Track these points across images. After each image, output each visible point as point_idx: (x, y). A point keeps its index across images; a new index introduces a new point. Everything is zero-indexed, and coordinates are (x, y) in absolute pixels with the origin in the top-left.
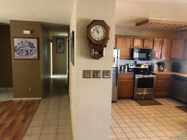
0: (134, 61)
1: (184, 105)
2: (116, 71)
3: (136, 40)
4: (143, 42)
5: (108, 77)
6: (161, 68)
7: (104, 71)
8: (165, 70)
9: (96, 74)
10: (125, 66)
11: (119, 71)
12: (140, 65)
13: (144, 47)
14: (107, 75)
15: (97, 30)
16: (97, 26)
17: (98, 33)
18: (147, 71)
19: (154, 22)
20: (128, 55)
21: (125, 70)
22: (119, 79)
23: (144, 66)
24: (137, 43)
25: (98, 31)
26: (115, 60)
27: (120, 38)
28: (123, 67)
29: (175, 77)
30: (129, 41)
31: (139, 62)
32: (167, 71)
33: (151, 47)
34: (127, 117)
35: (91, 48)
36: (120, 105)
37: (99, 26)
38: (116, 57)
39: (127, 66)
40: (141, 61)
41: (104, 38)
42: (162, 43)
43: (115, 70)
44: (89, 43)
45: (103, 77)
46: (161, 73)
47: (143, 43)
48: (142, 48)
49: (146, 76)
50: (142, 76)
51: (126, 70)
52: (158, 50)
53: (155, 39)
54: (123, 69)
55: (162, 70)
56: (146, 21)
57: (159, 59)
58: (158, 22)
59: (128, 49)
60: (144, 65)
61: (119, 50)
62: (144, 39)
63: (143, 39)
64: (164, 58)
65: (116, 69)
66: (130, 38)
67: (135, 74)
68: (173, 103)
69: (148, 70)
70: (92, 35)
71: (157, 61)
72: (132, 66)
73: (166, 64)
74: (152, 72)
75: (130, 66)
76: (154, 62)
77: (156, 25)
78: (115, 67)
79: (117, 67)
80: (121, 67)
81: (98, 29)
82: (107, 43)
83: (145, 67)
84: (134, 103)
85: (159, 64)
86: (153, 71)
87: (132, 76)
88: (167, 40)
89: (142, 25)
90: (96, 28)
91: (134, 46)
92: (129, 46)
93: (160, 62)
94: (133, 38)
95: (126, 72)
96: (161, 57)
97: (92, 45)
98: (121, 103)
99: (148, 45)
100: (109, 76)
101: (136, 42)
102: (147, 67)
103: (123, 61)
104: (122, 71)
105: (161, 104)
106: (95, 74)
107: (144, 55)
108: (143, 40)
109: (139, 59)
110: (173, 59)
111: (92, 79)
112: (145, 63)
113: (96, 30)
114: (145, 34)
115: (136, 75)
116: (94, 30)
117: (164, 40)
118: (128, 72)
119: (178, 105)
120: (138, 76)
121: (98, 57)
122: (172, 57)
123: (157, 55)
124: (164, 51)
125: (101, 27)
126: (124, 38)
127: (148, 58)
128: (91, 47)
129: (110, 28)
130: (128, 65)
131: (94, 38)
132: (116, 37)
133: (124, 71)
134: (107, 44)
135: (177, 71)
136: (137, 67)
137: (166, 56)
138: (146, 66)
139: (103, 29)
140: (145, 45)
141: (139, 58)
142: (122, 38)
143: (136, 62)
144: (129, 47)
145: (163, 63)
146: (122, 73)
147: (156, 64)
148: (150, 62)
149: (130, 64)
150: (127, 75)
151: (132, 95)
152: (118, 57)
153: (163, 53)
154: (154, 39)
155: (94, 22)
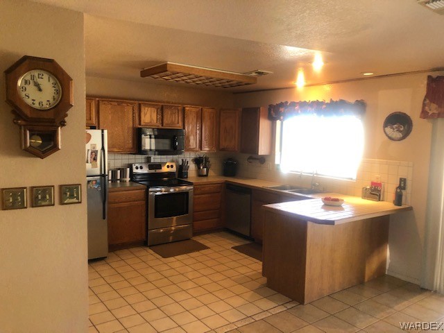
0: (144, 156)
1: (248, 242)
2: (100, 184)
3: (146, 108)
4: (162, 113)
5: (75, 200)
6: (202, 171)
7: (64, 188)
8: (211, 173)
9: (40, 196)
10: (123, 171)
11: (110, 182)
12: (159, 166)
13: (164, 124)
14: (72, 196)
15: (35, 82)
16: (36, 73)
17: (40, 90)
18: (175, 179)
19: (178, 70)
20: (129, 143)
21: (125, 179)
22: (109, 203)
23: (168, 167)
24: (148, 115)
25: (37, 85)
26: (96, 155)
27: (106, 103)
28: (119, 171)
29: (229, 187)
30: (129, 110)
31: (156, 159)
32: (214, 177)
33: (179, 126)
34: (132, 291)
35: (20, 128)
36: (114, 265)
37: (42, 72)
38: (99, 148)
39: (128, 169)
40: (160, 156)
41: (58, 104)
42: (200, 118)
43: (98, 181)
44: (13, 116)
45: (62, 203)
46: (204, 180)
47: (162, 116)
48: (161, 127)
49: (172, 190)
50: (163, 189)
51: (128, 179)
52: (195, 131)
53: (187, 108)
54: (119, 178)
55: (205, 173)
56: (162, 68)
57: (197, 151)
58: (187, 72)
59: (128, 128)
60: (167, 164)
61: (106, 132)
62: (162, 106)
63: (160, 107)
64: (207, 149)
65: (101, 179)
66: (131, 104)
67: (148, 188)
68: (228, 241)
69: (177, 176)
70: (23, 94)
71: (193, 155)
72: (141, 168)
73: (212, 161)
74: (185, 180)
75: (137, 168)
76: (189, 157)
77: (184, 78)
78: (98, 173)
79: (103, 173)
80: (114, 173)
81: (39, 81)
82: (66, 115)
83: (170, 170)
84: (148, 255)
85: (198, 161)
86: (187, 177)
87: (140, 193)
88: (210, 110)
89: (156, 76)
90: (32, 78)
91: (142, 123)
92: (131, 123)
93: (200, 157)
94: (139, 104)
95: (128, 184)
96: (201, 147)
97: (24, 120)
98: (119, 259)
99: (173, 120)
100: (78, 199)
101: (145, 115)
102: (174, 169)
103: (119, 157)
104: (118, 182)
105: (206, 248)
106: (37, 197)
107: (166, 144)
108: (161, 110)
109: (157, 153)
110: (223, 150)
111: (30, 209)
112: (169, 160)
113: (31, 82)
114: (164, 96)
115: (150, 190)
116: (26, 82)
117: (205, 110)
118: (131, 184)
119: (237, 244)
120: (156, 192)
121: (43, 152)
122: (221, 147)
123: (193, 142)
124: (205, 133)
125: (46, 76)
126: (116, 104)
127: (174, 150)
128: (20, 126)
129: (72, 80)
130: (130, 166)
131: (29, 101)
132: (97, 99)
133: (122, 181)
134: (66, 119)
135: (233, 175)
136: (153, 171)
137: (210, 145)
138: (172, 166)
139: (52, 81)
140: (165, 121)
141: (156, 150)
142: (112, 103)
143: (148, 159)
144: (131, 125)
145: (207, 159)
146: (119, 186)
147: (192, 162)
148: (179, 158)
149: (137, 165)
150: (128, 192)
151: (144, 237)
152: (103, 148)
153: (205, 138)
154: (184, 108)
155: (27, 62)
